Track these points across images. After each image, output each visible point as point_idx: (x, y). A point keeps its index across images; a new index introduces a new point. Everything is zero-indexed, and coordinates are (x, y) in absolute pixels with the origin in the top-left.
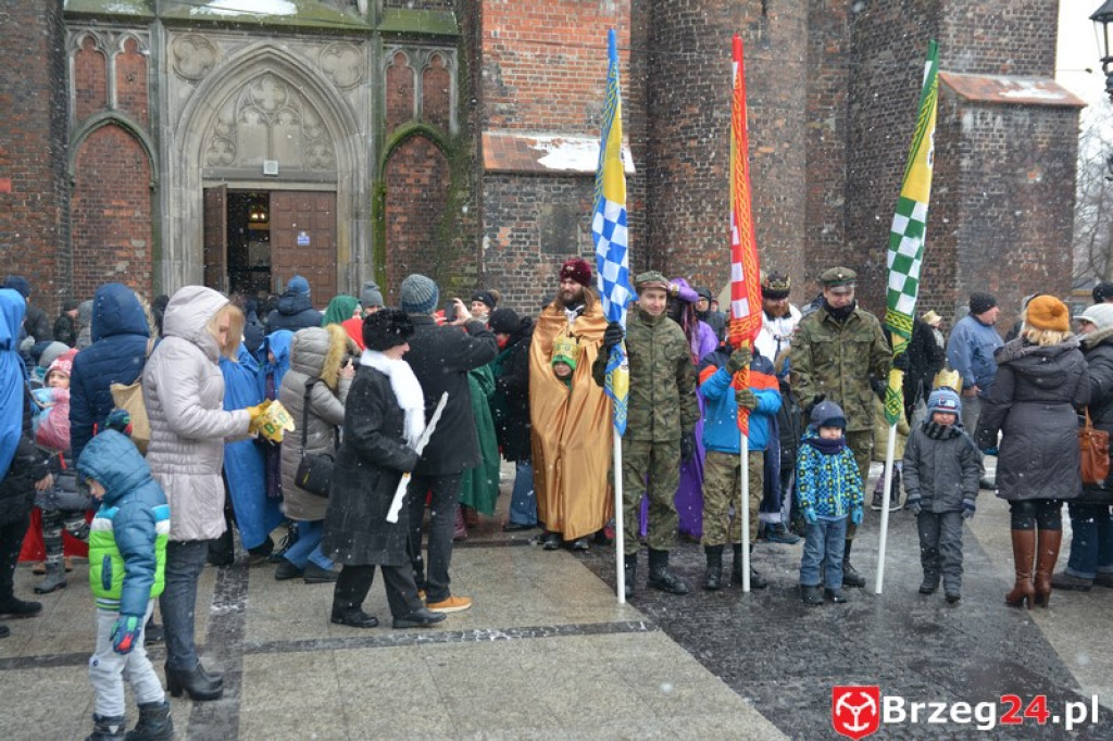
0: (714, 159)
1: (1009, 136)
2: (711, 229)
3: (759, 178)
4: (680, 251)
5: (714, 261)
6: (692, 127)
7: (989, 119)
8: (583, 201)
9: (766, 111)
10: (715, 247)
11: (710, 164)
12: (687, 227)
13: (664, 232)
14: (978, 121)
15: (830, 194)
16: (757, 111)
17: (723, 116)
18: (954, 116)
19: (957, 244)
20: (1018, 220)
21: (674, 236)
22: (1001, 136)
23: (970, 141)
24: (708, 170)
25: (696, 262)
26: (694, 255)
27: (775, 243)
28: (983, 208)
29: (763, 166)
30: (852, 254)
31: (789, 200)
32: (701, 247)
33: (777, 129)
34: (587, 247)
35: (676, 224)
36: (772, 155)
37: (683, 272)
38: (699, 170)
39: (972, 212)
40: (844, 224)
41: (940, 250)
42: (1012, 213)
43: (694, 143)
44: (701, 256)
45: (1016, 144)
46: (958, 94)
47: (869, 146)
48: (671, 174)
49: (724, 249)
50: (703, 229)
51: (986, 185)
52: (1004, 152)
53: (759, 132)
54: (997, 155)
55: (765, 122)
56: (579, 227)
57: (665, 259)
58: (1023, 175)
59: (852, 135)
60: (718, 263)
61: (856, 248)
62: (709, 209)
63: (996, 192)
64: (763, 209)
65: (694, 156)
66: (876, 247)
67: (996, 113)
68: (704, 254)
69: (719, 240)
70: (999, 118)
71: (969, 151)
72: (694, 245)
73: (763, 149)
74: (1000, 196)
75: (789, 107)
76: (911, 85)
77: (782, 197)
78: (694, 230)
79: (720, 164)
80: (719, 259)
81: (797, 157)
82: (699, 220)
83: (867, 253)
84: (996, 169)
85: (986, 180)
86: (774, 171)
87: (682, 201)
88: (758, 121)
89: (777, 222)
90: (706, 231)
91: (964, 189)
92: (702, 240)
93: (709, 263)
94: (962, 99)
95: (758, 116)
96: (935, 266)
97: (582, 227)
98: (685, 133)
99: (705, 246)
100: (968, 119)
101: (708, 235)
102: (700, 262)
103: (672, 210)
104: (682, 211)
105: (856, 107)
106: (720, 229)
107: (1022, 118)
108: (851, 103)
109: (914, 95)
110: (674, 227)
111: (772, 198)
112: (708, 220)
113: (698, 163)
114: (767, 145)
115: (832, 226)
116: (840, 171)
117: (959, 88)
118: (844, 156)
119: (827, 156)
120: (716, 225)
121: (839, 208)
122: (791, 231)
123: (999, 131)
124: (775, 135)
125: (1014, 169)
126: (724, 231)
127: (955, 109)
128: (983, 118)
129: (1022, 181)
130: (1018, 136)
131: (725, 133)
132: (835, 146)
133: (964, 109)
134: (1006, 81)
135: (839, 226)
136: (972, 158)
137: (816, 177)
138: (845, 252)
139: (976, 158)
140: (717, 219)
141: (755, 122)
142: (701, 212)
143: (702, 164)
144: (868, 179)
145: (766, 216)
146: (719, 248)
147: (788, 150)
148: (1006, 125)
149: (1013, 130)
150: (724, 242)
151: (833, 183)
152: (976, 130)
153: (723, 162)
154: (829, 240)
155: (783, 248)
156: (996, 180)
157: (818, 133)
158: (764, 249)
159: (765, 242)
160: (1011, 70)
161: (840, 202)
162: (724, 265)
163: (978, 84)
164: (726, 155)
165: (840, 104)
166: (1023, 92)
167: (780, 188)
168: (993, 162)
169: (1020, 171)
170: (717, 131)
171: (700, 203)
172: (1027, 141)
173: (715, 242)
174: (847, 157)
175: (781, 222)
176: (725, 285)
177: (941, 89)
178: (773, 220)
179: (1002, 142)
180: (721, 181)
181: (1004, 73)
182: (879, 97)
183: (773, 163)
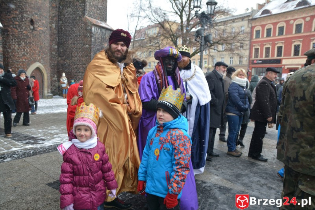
0: (24, 29)
1: (101, 35)
2: (24, 50)
3: (39, 37)
4: (13, 56)
5: (25, 59)
6: (16, 18)
9: (40, 17)
10: (26, 55)
11: (23, 30)
12: (16, 49)
14: (95, 30)
15: (54, 44)
16: (38, 17)
17: (27, 16)
18: (90, 28)
21: (11, 51)
23: (94, 34)
24: (23, 32)
25: (20, 60)
26: (19, 58)
27: (44, 56)
29: (40, 33)
30: (60, 61)
31: (47, 44)
32: (21, 55)
33: (44, 23)
35: (11, 47)
37: (15, 62)
39: (94, 52)
40: (57, 53)
41: (86, 61)
43: (17, 23)
44: (21, 58)
45: (102, 37)
46: (91, 22)
47: (65, 33)
48: (9, 31)
49: (29, 56)
50: (21, 50)
51: (97, 46)
52: (100, 38)
53: (39, 23)
54: (98, 38)
55: (40, 20)
58: (104, 45)
59: (59, 29)
61: (61, 59)
62: (23, 44)
63: (99, 48)
64: (40, 46)
65: (17, 27)
66: (67, 59)
67: (99, 29)
68: (22, 57)
69: (27, 53)
70: (99, 30)
72: (18, 54)
73: (40, 28)
74: (99, 49)
75: (46, 18)
76: (77, 18)
77: (45, 43)
78: (18, 50)
79: (26, 30)
80: (27, 59)
81: (48, 32)
82: (20, 47)
83: (65, 61)
84: (99, 42)
85: (97, 44)
86: (43, 35)
87: (14, 40)
88: (38, 20)
90: (22, 50)
91: (92, 46)
92: (21, 53)
93: (24, 60)
94: (92, 23)
96: (85, 65)
98: (14, 19)
100: (93, 29)
101: (23, 52)
102: (21, 60)
104: (14, 43)
105: (61, 22)
106: (27, 50)
107: (104, 31)
108: (59, 21)
109: (78, 21)
111: (42, 43)
112: (23, 47)
113: (19, 29)
114: (41, 27)
115: (54, 53)
116: (56, 39)
117: (91, 21)
118: (57, 35)
119: (53, 34)
120: (26, 49)
121: (56, 48)
122: (47, 53)
123: (99, 33)
124: (43, 25)
125: (102, 43)
126: (28, 51)
127: (90, 26)
128: (96, 29)
129: (103, 46)
130: (103, 35)
131: (28, 21)
132: (55, 32)
133: (92, 26)
134: (99, 22)
135: (56, 53)
136: (94, 38)
137: (50, 39)
138: (58, 60)
139: (95, 39)
140: (26, 47)
141: (37, 20)
142: (21, 45)
143: (20, 30)
144: (65, 42)
145: (41, 48)
146: (27, 56)
147: (46, 30)
148: (101, 32)
149: (102, 33)
150: (29, 54)
151: (55, 42)
152: (95, 32)
153: (28, 30)
154: (54, 57)
155: (46, 57)
156: (99, 45)
157: (51, 27)
158: (41, 57)
159: (41, 55)
160: (99, 19)
161: (56, 47)
162: (29, 61)
163: (94, 21)
164: (28, 28)
165: (56, 20)
166: (103, 25)
167: (44, 41)
168: (98, 40)
169: (103, 43)
170: (25, 20)
171: (20, 42)
172: (104, 37)
173: (26, 54)
174: (58, 35)
175: (45, 50)
176: (29, 67)
177: (86, 20)
178: (43, 49)
179: (100, 36)
180: (27, 36)
181: (98, 20)
182: (68, 20)
183: (43, 32)
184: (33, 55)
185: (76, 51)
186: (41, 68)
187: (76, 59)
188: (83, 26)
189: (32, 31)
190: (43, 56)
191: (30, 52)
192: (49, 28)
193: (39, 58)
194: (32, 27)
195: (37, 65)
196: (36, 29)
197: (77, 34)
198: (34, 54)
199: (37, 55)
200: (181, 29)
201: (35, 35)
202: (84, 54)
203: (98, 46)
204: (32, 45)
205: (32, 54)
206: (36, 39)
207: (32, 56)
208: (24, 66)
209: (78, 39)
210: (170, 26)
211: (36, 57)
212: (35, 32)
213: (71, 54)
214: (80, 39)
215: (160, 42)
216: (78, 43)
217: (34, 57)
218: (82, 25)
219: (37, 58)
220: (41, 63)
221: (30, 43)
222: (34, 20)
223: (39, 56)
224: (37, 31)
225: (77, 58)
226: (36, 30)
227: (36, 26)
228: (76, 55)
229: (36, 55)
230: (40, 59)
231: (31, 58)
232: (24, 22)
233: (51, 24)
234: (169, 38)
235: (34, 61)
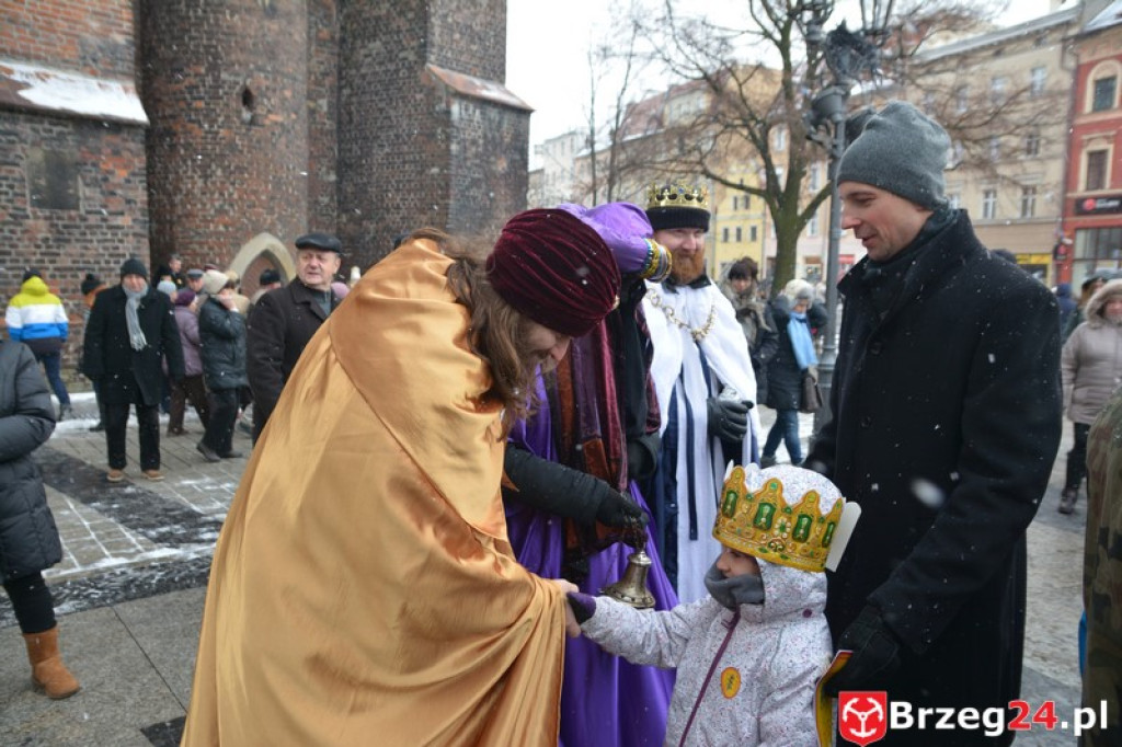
0: (223, 123)
1: (485, 128)
2: (222, 194)
3: (270, 146)
4: (189, 215)
5: (226, 226)
6: (197, 87)
7: (471, 112)
8: (84, 149)
9: (275, 80)
10: (226, 212)
11: (219, 127)
12: (196, 191)
13: (169, 195)
14: (463, 112)
15: (324, 169)
16: (266, 78)
17: (232, 78)
18: (443, 105)
19: (447, 218)
20: (492, 200)
21: (181, 200)
22: (479, 127)
23: (458, 129)
24: (217, 133)
25: (207, 227)
26: (206, 221)
27: (286, 210)
28: (467, 188)
29: (273, 134)
30: (345, 224)
32: (212, 212)
33: (286, 99)
34: (91, 203)
35: (183, 187)
36: (282, 125)
37: (193, 237)
38: (207, 132)
39: (460, 191)
40: (336, 198)
42: (487, 195)
43: (202, 104)
44: (212, 221)
45: (490, 135)
46: (447, 86)
47: (360, 128)
48: (175, 134)
49: (237, 215)
50: (212, 194)
51: (469, 169)
52: (481, 142)
53: (269, 99)
54: (474, 142)
55: (274, 91)
56: (80, 179)
57: (172, 223)
58: (494, 163)
59: (343, 117)
60: (230, 229)
61: (349, 220)
62: (219, 172)
63: (476, 175)
64: (274, 177)
65: (201, 118)
67: (475, 107)
68: (216, 219)
69: (232, 205)
70: (478, 112)
71: (456, 137)
72: (204, 209)
73: (272, 117)
74: (479, 180)
75: (295, 79)
76: (401, 75)
77: (291, 167)
78: (204, 193)
79: (230, 128)
80: (233, 225)
81: (301, 128)
82: (209, 184)
83: (361, 224)
84: (476, 156)
85: (469, 164)
86: (283, 140)
87: (189, 163)
88: (267, 88)
89: (287, 190)
90: (216, 195)
91: (453, 170)
92: (213, 205)
93: (221, 228)
94: (451, 90)
95: (268, 83)
97: (84, 178)
98: (190, 93)
99: (216, 211)
100: (455, 108)
101: (218, 200)
102: (212, 227)
103: (177, 173)
104: (190, 173)
105: (346, 92)
106: (231, 195)
107: (493, 113)
108: (340, 88)
109: (404, 84)
110: (181, 190)
111: (282, 167)
112: (218, 184)
113: (206, 126)
114: (277, 114)
115: (325, 200)
116: (332, 149)
117: (447, 81)
118: (335, 135)
119: (321, 134)
120: (227, 189)
121: (330, 183)
122: (298, 201)
123: (478, 123)
124: (283, 104)
125: (488, 157)
126: (235, 196)
127: (444, 98)
128: (466, 110)
129: (494, 168)
130: (491, 129)
131: (234, 96)
132: (327, 126)
133: (452, 100)
134: (478, 82)
135: (332, 199)
136: (459, 143)
137: (311, 153)
138: (338, 223)
139: (462, 144)
140: (227, 185)
141: (264, 89)
142: (211, 176)
143: (211, 126)
144: (360, 158)
145: (278, 184)
146: (231, 213)
147: (295, 121)
148: (483, 119)
149: (487, 123)
150: (236, 208)
151: (326, 160)
152: (461, 119)
153: (234, 126)
154: (324, 212)
155: (292, 216)
156: (476, 165)
157: (312, 112)
158: (276, 216)
159: (277, 210)
160: (478, 74)
161: (333, 177)
162: (237, 230)
163: (459, 80)
164: (235, 119)
165: (331, 87)
166: (492, 92)
167: (289, 158)
168: (474, 149)
169: (492, 159)
170: (226, 93)
171: (210, 167)
172: (497, 134)
173: (226, 207)
174: (339, 137)
175: (290, 190)
176: (238, 251)
177: (430, 80)
178: (284, 188)
179: (480, 133)
180: (232, 146)
181: (475, 75)
182: (370, 83)
183: (283, 131)
184: (250, 210)
185: (398, 190)
186: (277, 254)
187: (398, 218)
188: (422, 100)
189: (249, 130)
190: (284, 213)
191: (241, 198)
192: (304, 112)
193: (269, 221)
194: (246, 115)
195: (265, 242)
196: (260, 123)
197: (400, 130)
198: (254, 206)
199: (264, 208)
200: (783, 95)
201: (259, 141)
202: (424, 199)
203: (475, 168)
204: (246, 175)
205: (249, 207)
206: (261, 156)
207: (248, 215)
208: (221, 249)
209: (405, 148)
210: (740, 85)
211: (259, 214)
212: (255, 132)
213: (382, 200)
214: (410, 147)
215: (706, 147)
216: (404, 162)
217: (254, 218)
218: (418, 96)
219: (265, 220)
220: (276, 235)
221: (240, 169)
222: (254, 93)
223: (271, 211)
224: (263, 126)
225: (401, 215)
226: (259, 125)
227: (260, 110)
228: (398, 205)
229: (261, 210)
230: (273, 224)
231: (245, 221)
232: (221, 98)
233: (315, 101)
234: (739, 129)
235: (253, 229)
